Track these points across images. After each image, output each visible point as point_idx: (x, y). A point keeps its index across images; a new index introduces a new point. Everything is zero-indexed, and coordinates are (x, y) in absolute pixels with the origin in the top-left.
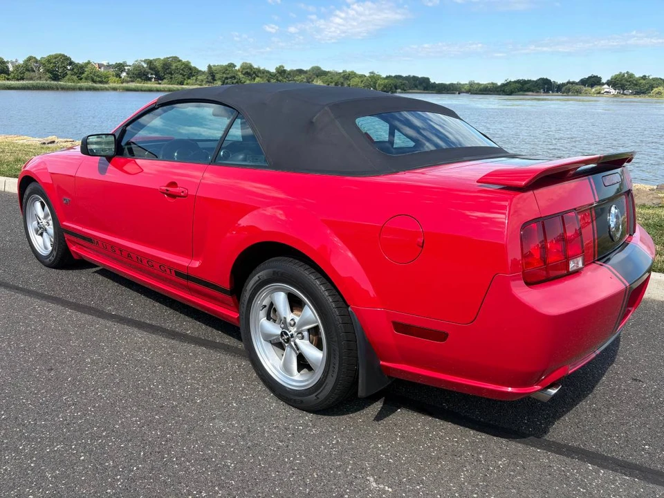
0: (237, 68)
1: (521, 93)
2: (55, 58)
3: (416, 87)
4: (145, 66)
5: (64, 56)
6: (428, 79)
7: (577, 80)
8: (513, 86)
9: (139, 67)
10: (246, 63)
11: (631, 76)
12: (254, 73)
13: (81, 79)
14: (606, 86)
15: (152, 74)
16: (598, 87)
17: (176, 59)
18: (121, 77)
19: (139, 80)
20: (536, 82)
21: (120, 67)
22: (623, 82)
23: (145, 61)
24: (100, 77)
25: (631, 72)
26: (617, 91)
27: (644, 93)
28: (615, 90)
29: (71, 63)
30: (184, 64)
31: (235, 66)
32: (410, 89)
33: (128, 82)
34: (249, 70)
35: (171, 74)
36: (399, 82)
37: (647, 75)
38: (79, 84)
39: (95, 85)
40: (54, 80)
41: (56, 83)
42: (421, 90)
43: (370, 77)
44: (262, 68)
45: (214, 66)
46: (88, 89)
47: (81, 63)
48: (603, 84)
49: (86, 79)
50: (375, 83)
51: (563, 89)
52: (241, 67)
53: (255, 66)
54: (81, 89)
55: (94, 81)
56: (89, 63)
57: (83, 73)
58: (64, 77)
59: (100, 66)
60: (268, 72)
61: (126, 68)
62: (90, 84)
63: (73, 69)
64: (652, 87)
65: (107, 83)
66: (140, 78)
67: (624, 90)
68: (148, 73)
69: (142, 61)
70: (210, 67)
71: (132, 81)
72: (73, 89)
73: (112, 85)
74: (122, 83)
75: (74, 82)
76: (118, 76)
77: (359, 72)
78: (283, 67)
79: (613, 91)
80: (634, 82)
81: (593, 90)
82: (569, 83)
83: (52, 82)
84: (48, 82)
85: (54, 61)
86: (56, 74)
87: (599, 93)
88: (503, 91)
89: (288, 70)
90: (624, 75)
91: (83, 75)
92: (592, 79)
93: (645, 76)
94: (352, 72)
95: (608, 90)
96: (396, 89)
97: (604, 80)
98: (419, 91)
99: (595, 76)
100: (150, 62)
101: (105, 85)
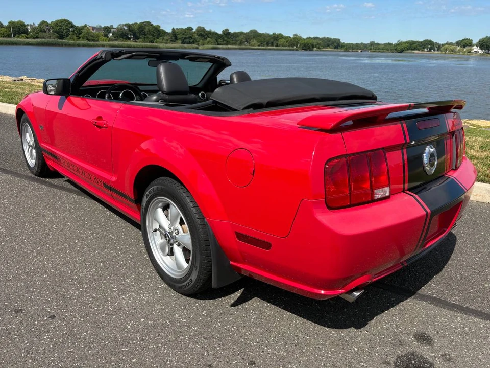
0: (193, 31)
1: (409, 51)
2: (61, 22)
3: (328, 46)
4: (126, 28)
5: (66, 21)
6: (339, 40)
7: (454, 42)
8: (404, 45)
9: (121, 29)
10: (200, 27)
12: (206, 34)
13: (79, 38)
14: (475, 47)
15: (131, 35)
16: (469, 48)
17: (149, 23)
18: (108, 37)
19: (122, 39)
20: (421, 42)
21: (108, 29)
22: (489, 44)
23: (126, 25)
24: (92, 36)
26: (484, 51)
28: (482, 50)
29: (73, 26)
30: (154, 27)
31: (192, 29)
32: (324, 48)
33: (113, 40)
34: (202, 33)
35: (145, 35)
36: (315, 42)
38: (78, 42)
39: (89, 42)
40: (60, 39)
41: (61, 40)
42: (332, 48)
43: (294, 38)
44: (213, 31)
45: (177, 29)
46: (84, 46)
47: (79, 26)
48: (474, 45)
49: (83, 38)
50: (297, 43)
51: (442, 48)
52: (197, 30)
53: (207, 29)
54: (79, 45)
55: (89, 40)
56: (85, 26)
57: (81, 34)
58: (67, 36)
59: (93, 28)
60: (217, 34)
61: (112, 30)
62: (86, 42)
63: (74, 31)
65: (97, 41)
66: (123, 38)
67: (489, 51)
68: (128, 34)
69: (123, 25)
70: (173, 29)
71: (116, 40)
72: (73, 45)
73: (101, 43)
74: (109, 41)
75: (74, 40)
76: (106, 36)
78: (228, 30)
81: (465, 50)
82: (447, 44)
83: (59, 40)
84: (56, 40)
85: (60, 24)
86: (61, 34)
87: (470, 52)
88: (396, 50)
89: (232, 32)
91: (80, 36)
92: (465, 42)
94: (280, 34)
95: (476, 50)
96: (313, 47)
97: (474, 42)
98: (330, 49)
99: (467, 39)
100: (128, 25)
101: (97, 43)
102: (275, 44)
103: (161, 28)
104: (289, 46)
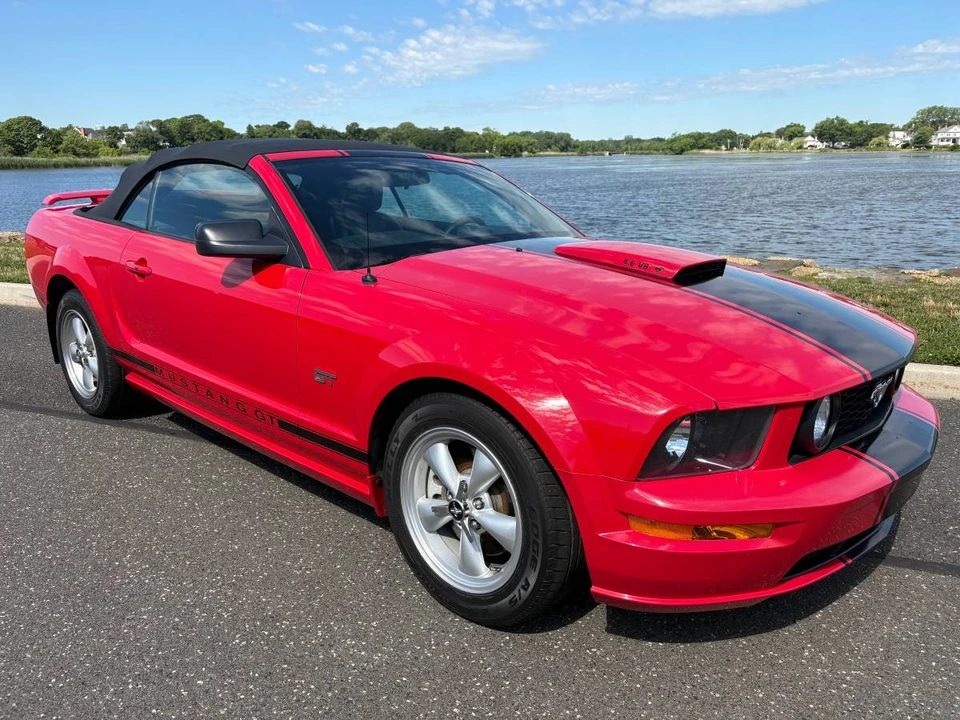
0: (290, 129)
1: (695, 151)
2: (18, 123)
3: (549, 147)
4: (154, 129)
5: (31, 119)
6: (568, 135)
7: (773, 131)
8: (684, 141)
9: (144, 131)
10: (303, 121)
11: (842, 122)
12: (316, 134)
13: (57, 152)
14: (810, 138)
15: (164, 141)
16: (799, 140)
17: (199, 118)
18: (117, 147)
19: (146, 149)
20: (714, 135)
21: (115, 133)
22: (832, 131)
23: (153, 123)
24: (86, 147)
25: (841, 117)
26: (825, 144)
27: (861, 145)
28: (822, 142)
29: (42, 129)
30: (211, 124)
31: (288, 126)
32: (541, 150)
33: (128, 153)
34: (307, 132)
35: (193, 140)
36: (524, 141)
37: (865, 120)
38: (55, 159)
39: (78, 159)
40: (17, 155)
41: (19, 158)
42: (556, 151)
43: (484, 135)
44: (329, 127)
45: (258, 126)
46: (67, 166)
47: (57, 128)
48: (807, 135)
49: (65, 151)
50: (491, 144)
51: (752, 143)
52: (296, 127)
54: (56, 166)
55: (76, 154)
56: (70, 127)
57: (61, 143)
58: (32, 150)
59: (87, 132)
60: (336, 133)
61: (125, 133)
62: (71, 158)
63: (45, 138)
64: (871, 136)
65: (96, 155)
66: (147, 147)
67: (834, 143)
68: (158, 140)
69: (148, 123)
70: (250, 127)
71: (135, 152)
72: (45, 166)
73: (102, 158)
74: (119, 155)
75: (47, 156)
76: (114, 145)
77: (467, 129)
78: (358, 125)
79: (821, 145)
80: (848, 131)
81: (792, 144)
82: (761, 135)
83: (15, 158)
84: (8, 157)
85: (16, 127)
86: (19, 146)
87: (801, 147)
88: (671, 149)
89: (365, 129)
90: (833, 122)
91: (60, 146)
92: (792, 129)
93: (862, 122)
94: (458, 129)
95: (812, 144)
96: (521, 151)
97: (809, 129)
98: (553, 153)
99: (795, 125)
100: (159, 124)
101: (93, 159)
102: (449, 148)
103: (225, 126)
104: (476, 150)
